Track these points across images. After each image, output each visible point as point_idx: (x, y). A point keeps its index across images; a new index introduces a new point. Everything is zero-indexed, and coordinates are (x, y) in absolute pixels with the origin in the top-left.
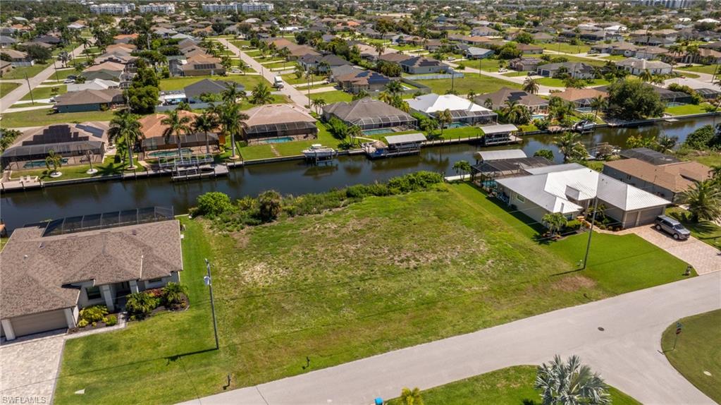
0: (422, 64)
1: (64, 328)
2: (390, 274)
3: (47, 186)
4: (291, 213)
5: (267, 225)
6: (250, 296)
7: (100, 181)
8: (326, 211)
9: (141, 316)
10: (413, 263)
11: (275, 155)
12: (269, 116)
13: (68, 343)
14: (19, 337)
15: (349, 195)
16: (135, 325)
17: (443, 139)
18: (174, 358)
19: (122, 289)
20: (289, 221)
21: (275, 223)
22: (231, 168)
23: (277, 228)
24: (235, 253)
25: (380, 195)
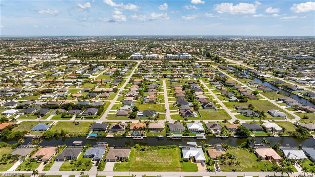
0: (207, 106)
1: (115, 162)
2: (155, 162)
3: (114, 137)
4: (147, 150)
5: (143, 151)
6: (136, 162)
7: (122, 137)
8: (153, 150)
9: (123, 162)
10: (159, 162)
11: (153, 135)
12: (154, 126)
13: (115, 163)
14: (110, 162)
15: (158, 148)
16: (122, 163)
17: (188, 136)
18: (125, 167)
19: (121, 158)
20: (147, 151)
21: (144, 151)
22: (144, 137)
23: (144, 152)
24: (137, 155)
25: (164, 148)
